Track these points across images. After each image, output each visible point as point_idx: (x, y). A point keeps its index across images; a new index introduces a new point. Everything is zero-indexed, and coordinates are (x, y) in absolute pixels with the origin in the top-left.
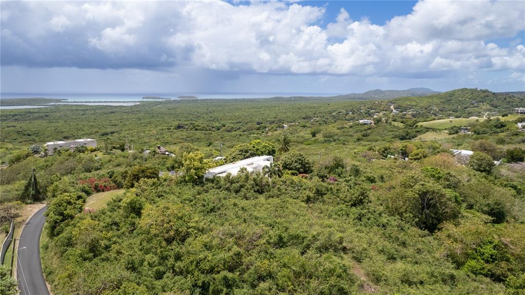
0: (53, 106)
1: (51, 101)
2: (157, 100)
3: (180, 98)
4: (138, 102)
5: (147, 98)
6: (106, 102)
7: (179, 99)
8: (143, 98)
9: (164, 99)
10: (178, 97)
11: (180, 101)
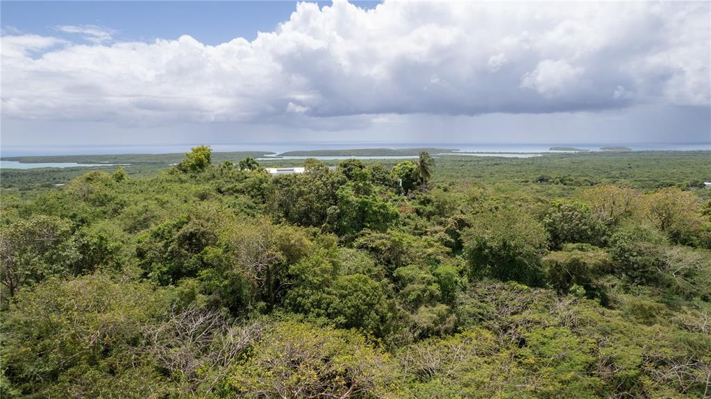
0: (441, 156)
1: (441, 151)
2: (568, 152)
3: (604, 149)
4: (541, 153)
5: (556, 149)
6: (501, 153)
7: (601, 150)
8: (551, 149)
9: (578, 150)
10: (601, 149)
11: (602, 153)
